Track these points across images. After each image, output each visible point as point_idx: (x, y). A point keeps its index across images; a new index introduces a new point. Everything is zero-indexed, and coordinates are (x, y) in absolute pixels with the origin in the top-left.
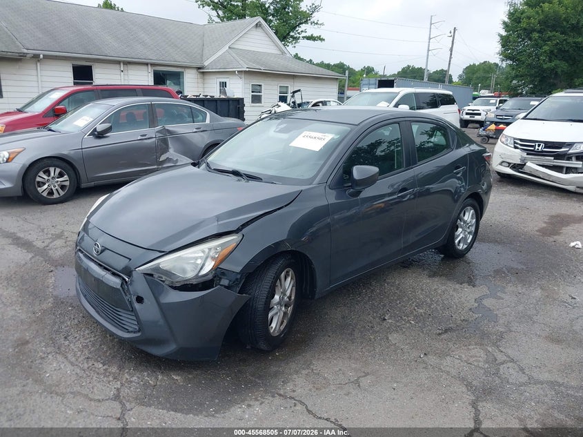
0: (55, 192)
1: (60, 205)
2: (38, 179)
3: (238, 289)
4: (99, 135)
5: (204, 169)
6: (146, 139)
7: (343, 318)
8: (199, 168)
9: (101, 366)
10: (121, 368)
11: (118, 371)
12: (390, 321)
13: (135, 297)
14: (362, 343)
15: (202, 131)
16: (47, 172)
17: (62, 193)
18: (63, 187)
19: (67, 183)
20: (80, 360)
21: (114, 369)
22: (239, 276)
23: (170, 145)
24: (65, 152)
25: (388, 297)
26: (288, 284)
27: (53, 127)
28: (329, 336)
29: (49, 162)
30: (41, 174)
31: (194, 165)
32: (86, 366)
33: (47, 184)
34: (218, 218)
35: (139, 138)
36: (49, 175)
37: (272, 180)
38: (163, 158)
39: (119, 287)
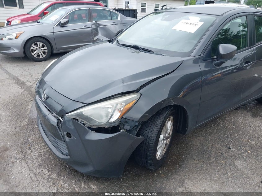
0: (40, 55)
1: (43, 62)
2: (32, 48)
3: (136, 132)
4: (62, 25)
5: (115, 45)
6: (87, 28)
7: (202, 145)
8: (112, 43)
9: (47, 172)
10: (59, 175)
11: (56, 178)
12: (234, 149)
13: (66, 133)
14: (217, 166)
15: (115, 24)
16: (36, 45)
17: (44, 56)
18: (44, 53)
19: (46, 51)
20: (35, 166)
21: (54, 176)
22: (137, 124)
23: (99, 32)
24: (45, 34)
25: (229, 131)
26: (169, 125)
27: (40, 21)
28: (194, 159)
29: (37, 39)
30: (33, 45)
31: (109, 41)
32: (38, 171)
33: (36, 51)
34: (123, 81)
35: (83, 27)
36: (37, 47)
37: (160, 53)
38: (95, 38)
39: (55, 125)
